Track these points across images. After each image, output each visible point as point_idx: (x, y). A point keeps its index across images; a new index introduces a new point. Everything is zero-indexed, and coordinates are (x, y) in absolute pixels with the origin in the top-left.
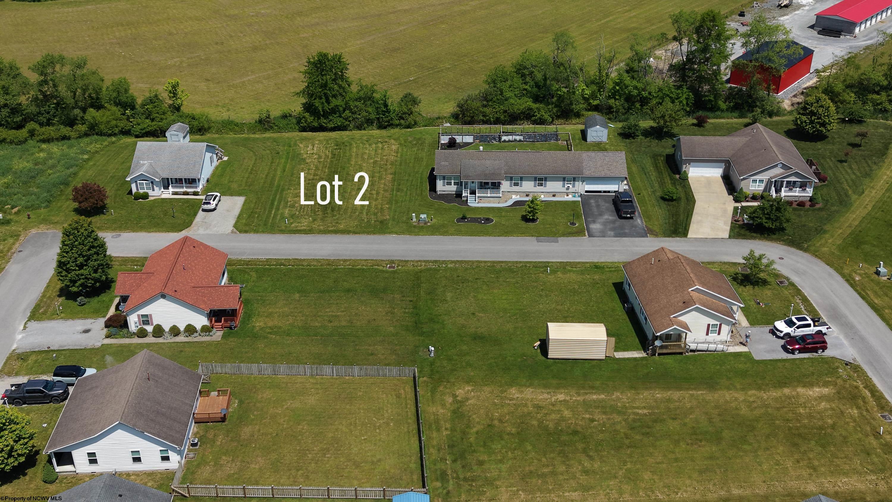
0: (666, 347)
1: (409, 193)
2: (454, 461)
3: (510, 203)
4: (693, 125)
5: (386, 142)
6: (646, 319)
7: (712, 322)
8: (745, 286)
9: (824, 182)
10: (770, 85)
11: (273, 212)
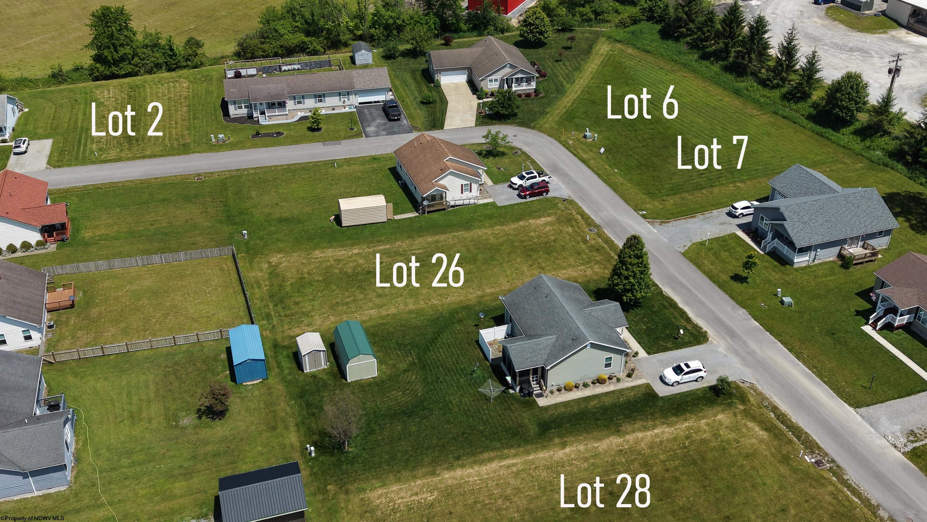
0: (432, 206)
1: (205, 120)
2: (276, 305)
3: (296, 118)
4: (442, 44)
5: (177, 81)
6: (415, 188)
7: (465, 182)
8: (488, 158)
9: (545, 77)
10: (499, 7)
11: (82, 148)
